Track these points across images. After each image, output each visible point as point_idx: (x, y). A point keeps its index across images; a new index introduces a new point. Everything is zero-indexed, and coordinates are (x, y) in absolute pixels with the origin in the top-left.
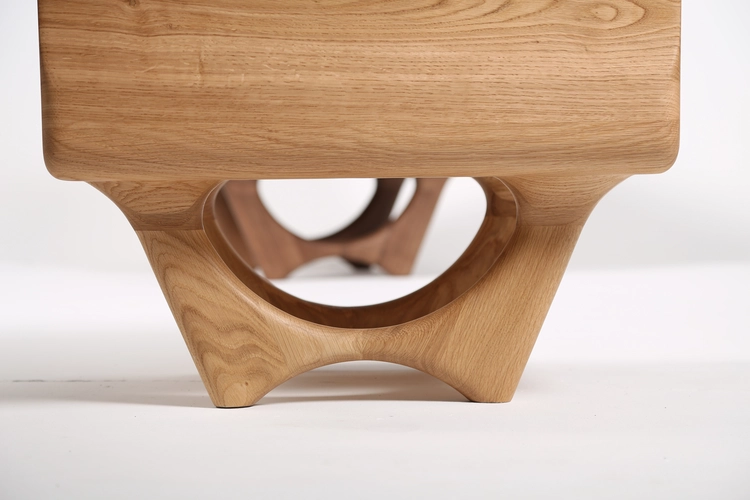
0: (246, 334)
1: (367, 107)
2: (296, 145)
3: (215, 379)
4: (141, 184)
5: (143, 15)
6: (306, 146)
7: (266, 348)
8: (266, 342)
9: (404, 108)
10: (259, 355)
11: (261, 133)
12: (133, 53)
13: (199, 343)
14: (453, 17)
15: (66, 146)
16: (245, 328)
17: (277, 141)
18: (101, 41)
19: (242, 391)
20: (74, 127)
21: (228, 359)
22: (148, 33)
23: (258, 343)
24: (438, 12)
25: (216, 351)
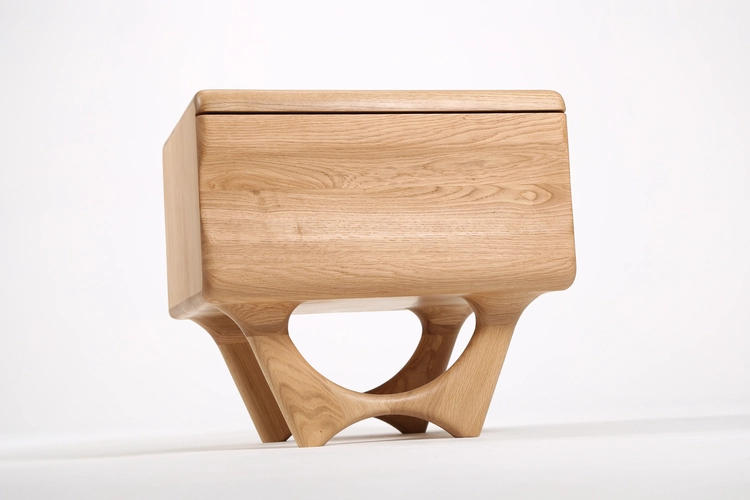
0: (320, 400)
1: (399, 252)
2: (358, 276)
3: (301, 429)
4: (256, 305)
5: (263, 200)
6: (364, 276)
7: (332, 408)
8: (332, 404)
9: (421, 252)
10: (328, 413)
11: (337, 268)
12: (257, 222)
13: (291, 407)
14: (444, 199)
15: (220, 280)
16: (319, 396)
17: (347, 273)
18: (237, 216)
19: (318, 436)
20: (224, 268)
21: (309, 416)
22: (265, 210)
23: (327, 405)
24: (435, 195)
25: (301, 411)
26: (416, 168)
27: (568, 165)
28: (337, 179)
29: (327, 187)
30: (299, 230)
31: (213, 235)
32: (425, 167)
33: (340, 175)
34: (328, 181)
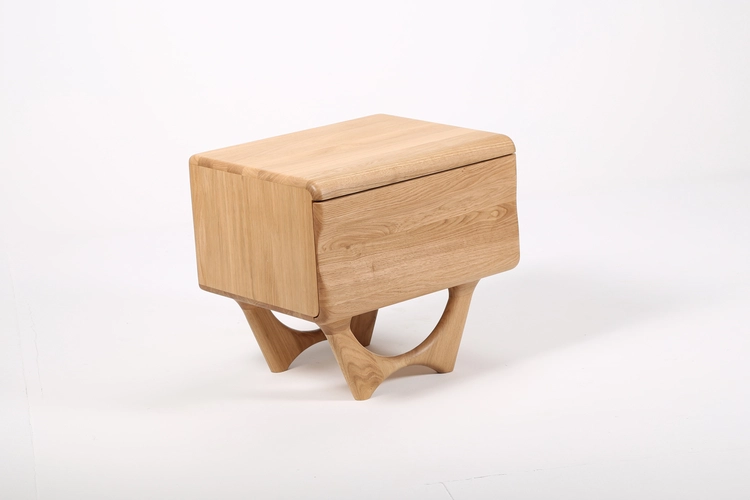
5: (352, 252)
8: (377, 369)
12: (350, 268)
16: (370, 366)
18: (339, 266)
22: (354, 259)
23: (374, 371)
24: (444, 226)
26: (435, 210)
27: (516, 188)
28: (391, 228)
29: (386, 234)
30: (373, 269)
31: (329, 283)
32: (440, 209)
33: (394, 225)
34: (387, 230)
